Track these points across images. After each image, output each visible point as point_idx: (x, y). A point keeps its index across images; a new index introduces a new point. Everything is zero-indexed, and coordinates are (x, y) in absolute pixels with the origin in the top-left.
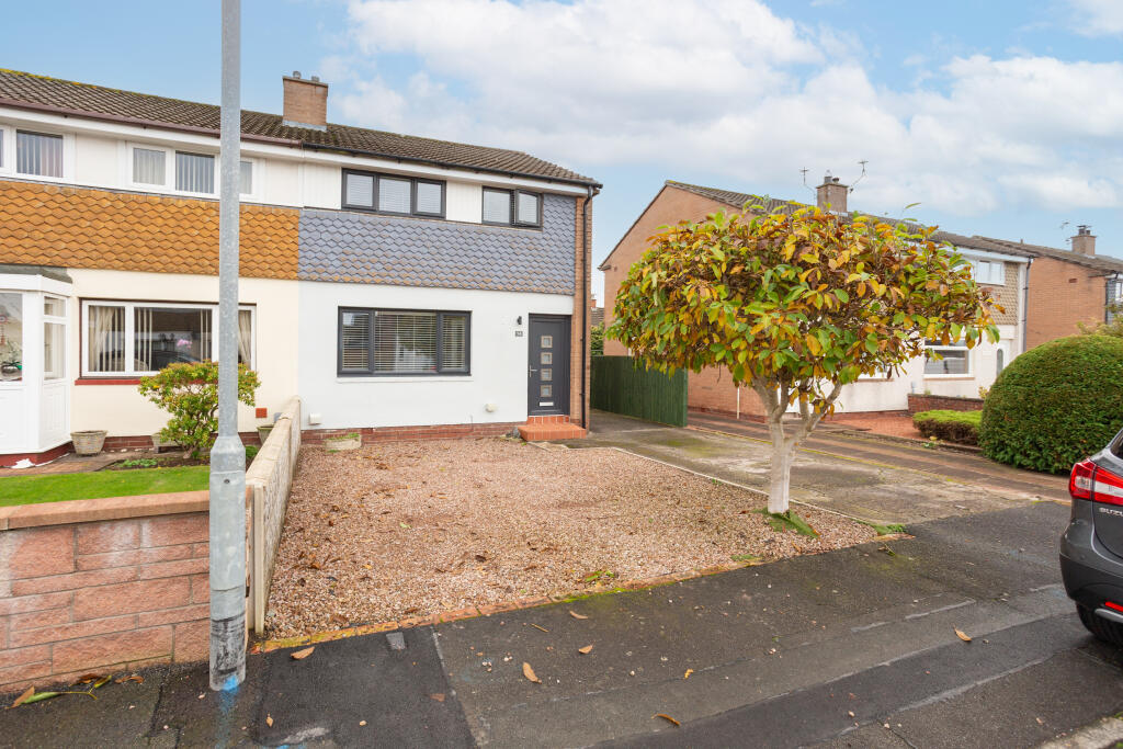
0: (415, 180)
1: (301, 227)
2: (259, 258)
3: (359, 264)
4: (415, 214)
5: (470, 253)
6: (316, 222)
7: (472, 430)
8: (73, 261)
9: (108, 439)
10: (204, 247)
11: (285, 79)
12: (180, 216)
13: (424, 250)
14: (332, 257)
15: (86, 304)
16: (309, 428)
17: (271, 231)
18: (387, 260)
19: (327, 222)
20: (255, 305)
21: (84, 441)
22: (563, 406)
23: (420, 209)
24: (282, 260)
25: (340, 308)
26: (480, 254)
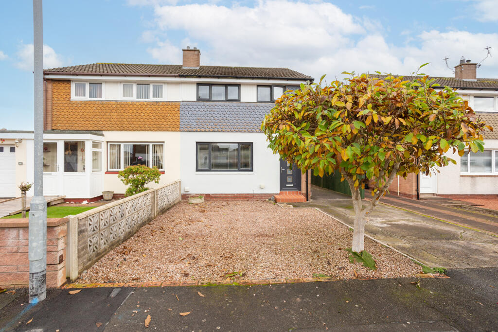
0: (227, 85)
1: (181, 109)
2: (165, 123)
3: (204, 124)
4: (228, 100)
5: (251, 116)
6: (187, 107)
7: (254, 197)
8: (104, 128)
9: (114, 194)
10: (146, 120)
11: (183, 50)
12: (138, 109)
13: (231, 116)
14: (193, 121)
15: (109, 144)
16: (185, 193)
17: (170, 112)
18: (215, 121)
19: (191, 107)
20: (164, 142)
21: (106, 195)
22: (298, 186)
23: (229, 98)
24: (174, 123)
25: (197, 142)
26: (256, 116)
